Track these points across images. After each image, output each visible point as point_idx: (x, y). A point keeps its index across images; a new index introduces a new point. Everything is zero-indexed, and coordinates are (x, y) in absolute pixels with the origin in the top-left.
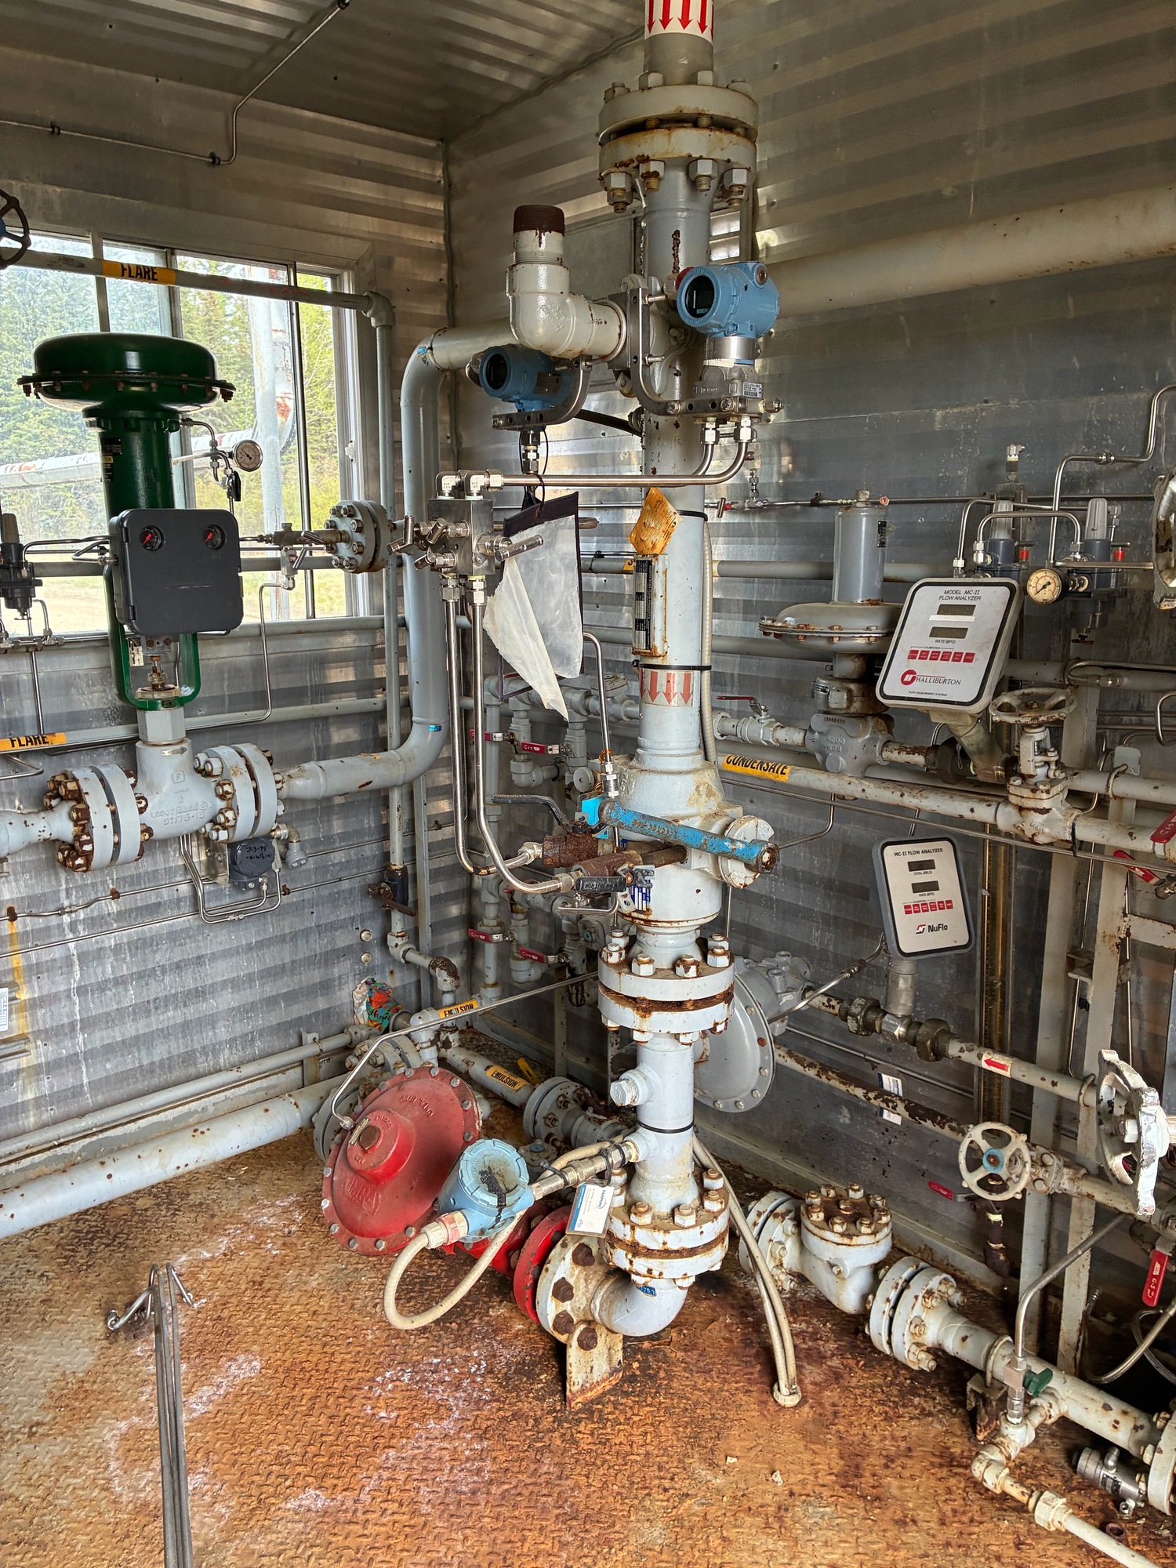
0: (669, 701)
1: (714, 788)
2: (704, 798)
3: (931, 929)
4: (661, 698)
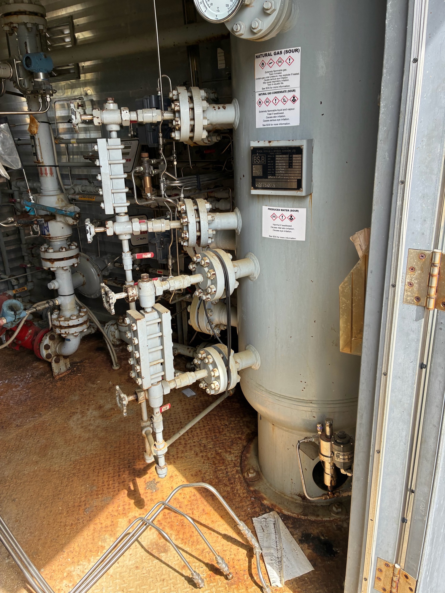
0: (47, 175)
1: (63, 199)
2: (60, 202)
3: (141, 239)
4: (44, 175)
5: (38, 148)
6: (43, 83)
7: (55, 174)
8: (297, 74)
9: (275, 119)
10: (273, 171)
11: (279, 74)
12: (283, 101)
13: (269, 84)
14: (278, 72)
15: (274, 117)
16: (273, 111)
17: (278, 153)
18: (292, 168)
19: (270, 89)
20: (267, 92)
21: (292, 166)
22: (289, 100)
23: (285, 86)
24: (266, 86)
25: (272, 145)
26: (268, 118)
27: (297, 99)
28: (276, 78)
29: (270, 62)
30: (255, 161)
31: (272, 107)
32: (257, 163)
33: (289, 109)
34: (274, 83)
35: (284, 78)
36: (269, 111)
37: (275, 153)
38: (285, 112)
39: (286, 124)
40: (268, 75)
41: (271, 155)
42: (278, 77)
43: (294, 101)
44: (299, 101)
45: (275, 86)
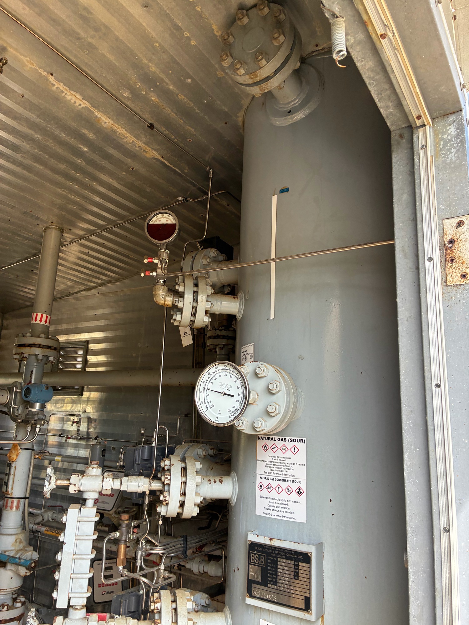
0: (11, 509)
1: (23, 540)
2: (18, 544)
3: (108, 593)
4: (9, 508)
5: (11, 477)
6: (36, 413)
7: (21, 509)
8: (303, 465)
9: (277, 509)
10: (274, 578)
11: (283, 462)
12: (287, 490)
13: (272, 469)
14: (282, 459)
15: (277, 507)
16: (276, 500)
17: (280, 556)
18: (298, 579)
19: (273, 475)
20: (269, 477)
21: (298, 576)
22: (294, 492)
23: (290, 476)
24: (268, 470)
25: (273, 544)
26: (270, 506)
27: (303, 492)
28: (280, 464)
29: (273, 447)
30: (253, 560)
31: (274, 494)
32: (255, 562)
33: (294, 502)
34: (277, 469)
35: (288, 467)
36: (271, 499)
37: (277, 554)
38: (289, 503)
39: (290, 518)
40: (271, 459)
41: (272, 556)
42: (282, 465)
43: (300, 493)
44: (305, 493)
45: (278, 472)
